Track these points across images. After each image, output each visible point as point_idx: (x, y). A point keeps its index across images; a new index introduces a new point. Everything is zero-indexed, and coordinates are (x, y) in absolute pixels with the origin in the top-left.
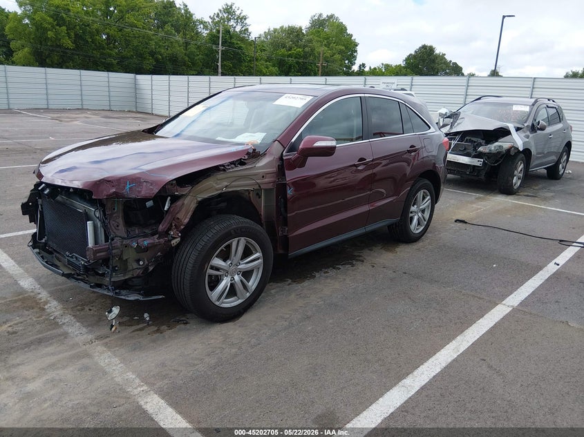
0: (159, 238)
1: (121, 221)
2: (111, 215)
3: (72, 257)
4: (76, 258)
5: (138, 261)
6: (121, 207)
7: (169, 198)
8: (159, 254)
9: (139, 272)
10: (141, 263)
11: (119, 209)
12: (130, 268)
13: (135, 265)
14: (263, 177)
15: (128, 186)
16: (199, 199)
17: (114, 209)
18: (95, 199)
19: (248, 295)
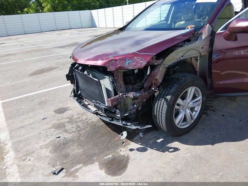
0: (145, 91)
1: (122, 82)
2: (117, 79)
3: (97, 103)
4: (99, 104)
5: (133, 105)
6: (122, 75)
7: (149, 67)
8: (145, 100)
9: (134, 111)
10: (135, 106)
11: (121, 76)
12: (129, 109)
13: (132, 107)
14: (202, 48)
15: (127, 62)
16: (167, 66)
17: (118, 76)
18: (109, 71)
19: (192, 121)
